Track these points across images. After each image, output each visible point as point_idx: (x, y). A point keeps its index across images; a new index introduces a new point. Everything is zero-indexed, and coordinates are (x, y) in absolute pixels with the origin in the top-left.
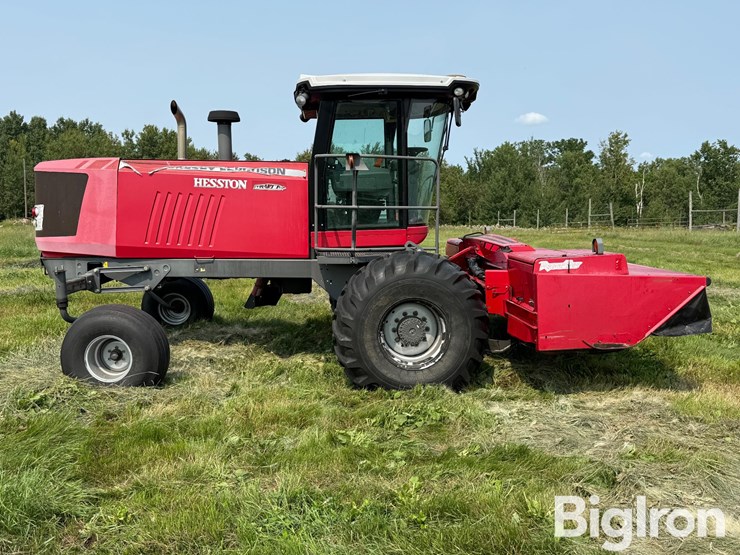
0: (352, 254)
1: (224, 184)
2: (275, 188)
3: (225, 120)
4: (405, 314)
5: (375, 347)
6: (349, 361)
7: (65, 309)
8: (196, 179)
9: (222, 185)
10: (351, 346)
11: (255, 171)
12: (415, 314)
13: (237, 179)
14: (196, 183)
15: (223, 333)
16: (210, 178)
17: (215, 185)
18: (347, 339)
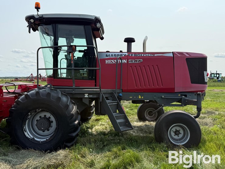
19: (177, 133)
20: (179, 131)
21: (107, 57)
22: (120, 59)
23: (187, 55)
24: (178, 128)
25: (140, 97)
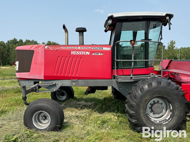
0: (131, 78)
1: (82, 53)
2: (99, 54)
3: (81, 31)
4: (154, 102)
5: (144, 115)
6: (134, 121)
7: (25, 100)
8: (72, 52)
9: (81, 54)
10: (135, 115)
11: (93, 48)
12: (158, 101)
13: (86, 51)
14: (72, 53)
15: (79, 104)
16: (77, 51)
17: (78, 54)
18: (133, 112)
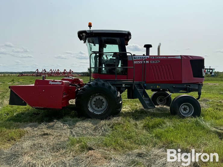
19: (185, 109)
20: (186, 108)
21: (135, 59)
22: (145, 60)
23: (191, 58)
24: (186, 106)
25: (158, 87)
